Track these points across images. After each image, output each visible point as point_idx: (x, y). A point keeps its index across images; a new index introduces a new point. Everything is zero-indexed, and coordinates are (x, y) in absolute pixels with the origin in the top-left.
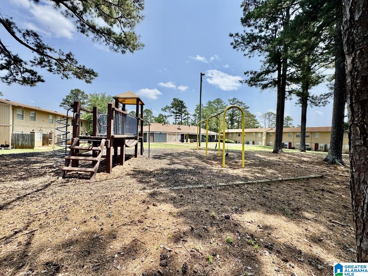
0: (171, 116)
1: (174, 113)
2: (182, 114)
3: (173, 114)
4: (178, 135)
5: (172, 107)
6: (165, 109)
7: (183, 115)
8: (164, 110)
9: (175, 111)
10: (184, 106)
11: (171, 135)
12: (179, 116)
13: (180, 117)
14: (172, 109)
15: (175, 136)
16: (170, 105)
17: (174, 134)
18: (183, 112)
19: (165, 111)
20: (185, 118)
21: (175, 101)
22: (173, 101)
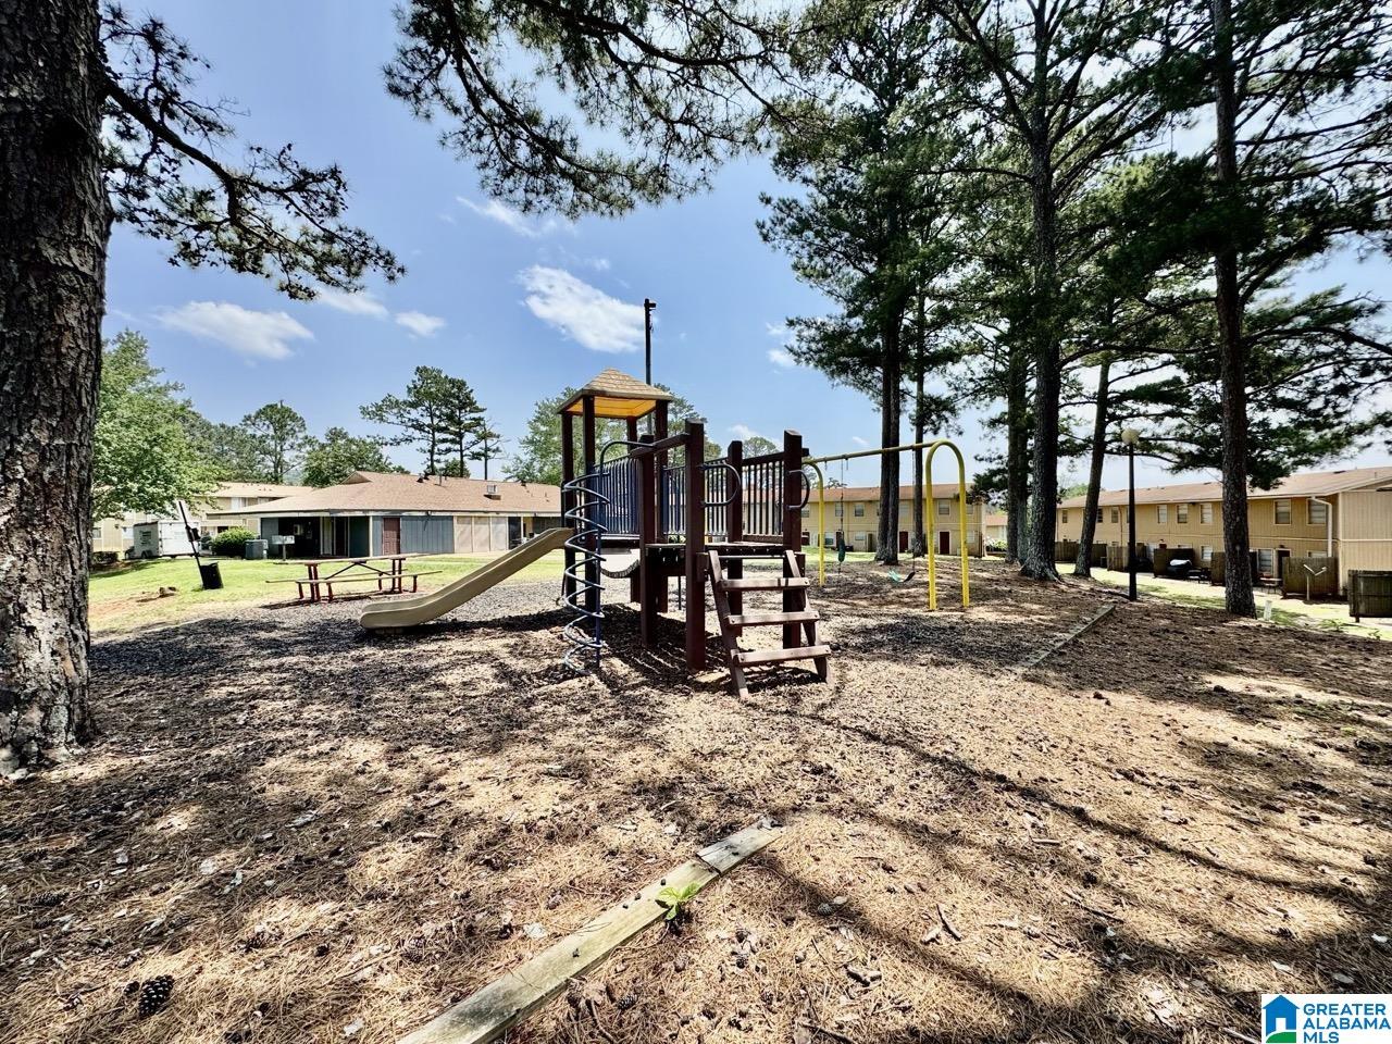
0: (409, 440)
1: (419, 427)
2: (461, 436)
3: (417, 434)
4: (498, 520)
5: (414, 405)
6: (380, 408)
7: (469, 437)
8: (378, 413)
9: (427, 421)
10: (472, 403)
11: (470, 523)
12: (453, 441)
13: (458, 447)
14: (413, 411)
15: (485, 527)
16: (403, 396)
17: (481, 517)
18: (470, 426)
19: (381, 419)
20: (476, 449)
21: (422, 378)
22: (416, 378)
